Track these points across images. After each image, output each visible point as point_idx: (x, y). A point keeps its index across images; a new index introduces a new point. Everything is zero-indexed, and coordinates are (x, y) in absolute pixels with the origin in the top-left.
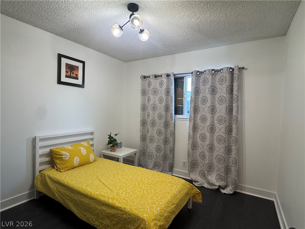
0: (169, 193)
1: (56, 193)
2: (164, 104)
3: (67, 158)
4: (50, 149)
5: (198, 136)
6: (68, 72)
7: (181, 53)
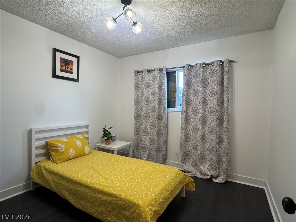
0: (163, 181)
1: (51, 183)
2: (157, 97)
3: (63, 150)
4: (46, 142)
5: (191, 127)
6: (63, 66)
7: (172, 48)
